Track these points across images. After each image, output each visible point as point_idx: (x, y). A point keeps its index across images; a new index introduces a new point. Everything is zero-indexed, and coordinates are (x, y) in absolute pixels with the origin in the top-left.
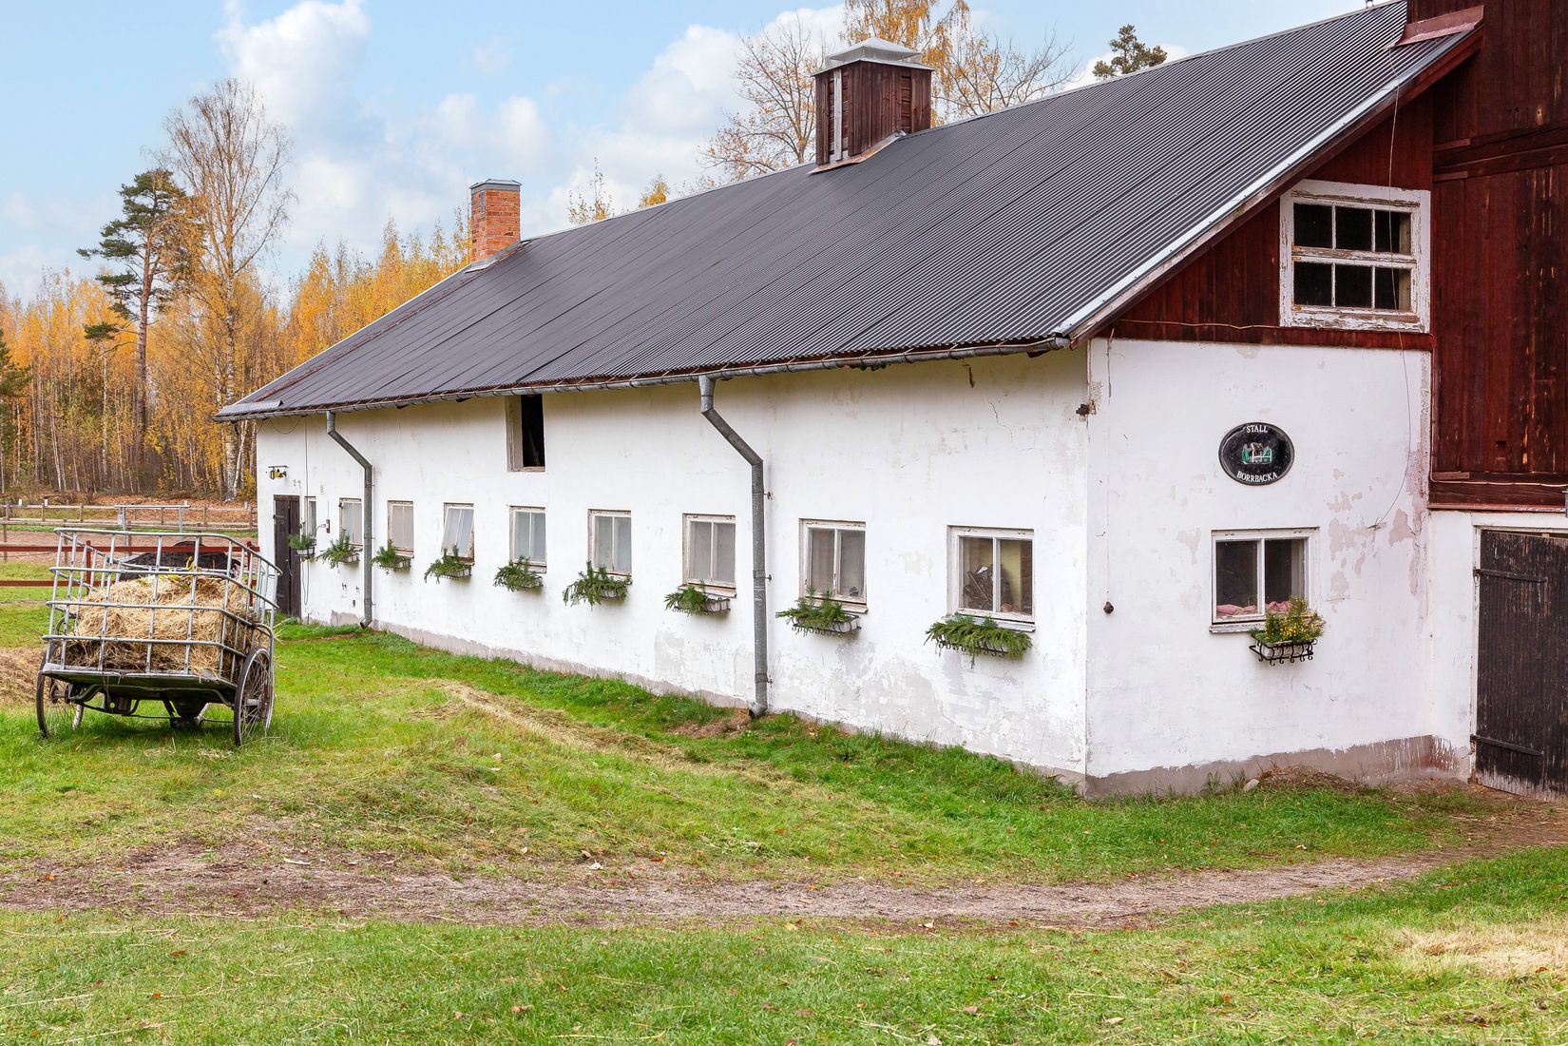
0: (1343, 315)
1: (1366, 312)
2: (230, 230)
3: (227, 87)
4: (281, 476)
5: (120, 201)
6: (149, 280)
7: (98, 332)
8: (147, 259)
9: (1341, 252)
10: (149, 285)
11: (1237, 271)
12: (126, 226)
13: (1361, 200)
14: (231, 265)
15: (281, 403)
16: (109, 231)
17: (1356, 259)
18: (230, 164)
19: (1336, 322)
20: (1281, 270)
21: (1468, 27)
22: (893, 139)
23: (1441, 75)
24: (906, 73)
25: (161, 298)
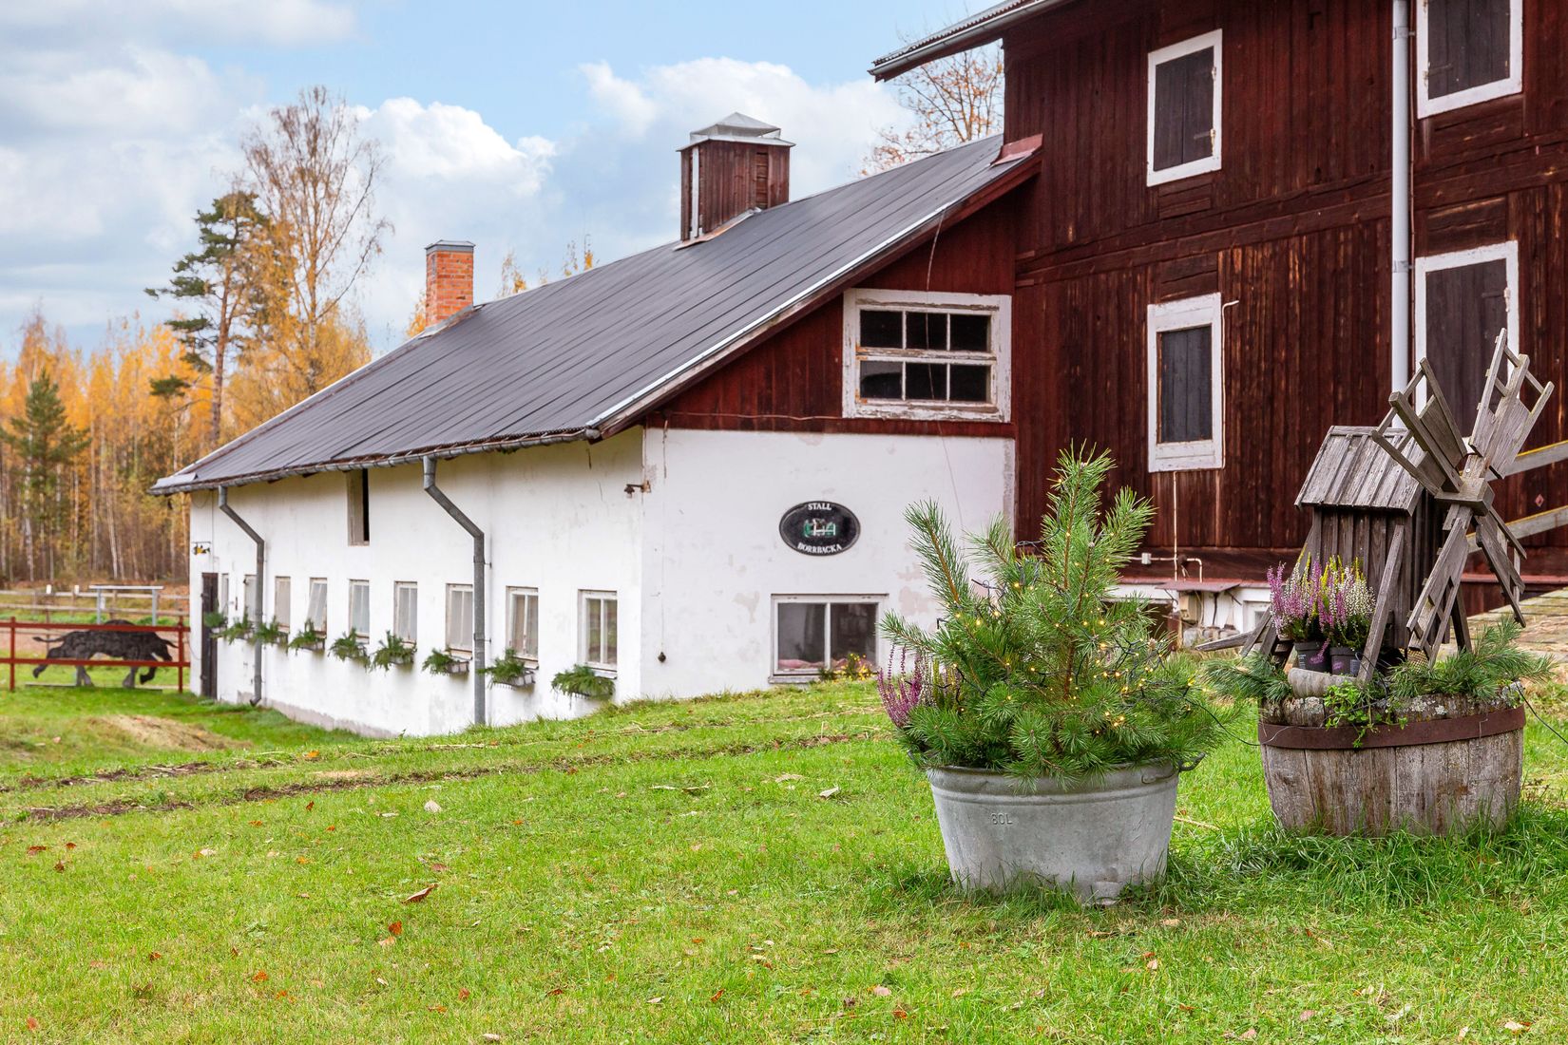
0: (912, 407)
1: (940, 404)
2: (314, 266)
3: (313, 95)
4: (204, 552)
5: (195, 230)
6: (225, 327)
7: (166, 388)
8: (224, 300)
9: (911, 351)
10: (226, 330)
11: (798, 370)
12: (201, 259)
13: (933, 306)
14: (314, 307)
15: (196, 477)
16: (182, 266)
17: (928, 357)
18: (315, 187)
19: (905, 413)
20: (844, 368)
21: (1028, 153)
22: (747, 215)
23: (995, 196)
24: (762, 151)
25: (241, 347)
